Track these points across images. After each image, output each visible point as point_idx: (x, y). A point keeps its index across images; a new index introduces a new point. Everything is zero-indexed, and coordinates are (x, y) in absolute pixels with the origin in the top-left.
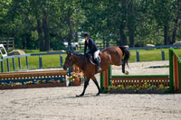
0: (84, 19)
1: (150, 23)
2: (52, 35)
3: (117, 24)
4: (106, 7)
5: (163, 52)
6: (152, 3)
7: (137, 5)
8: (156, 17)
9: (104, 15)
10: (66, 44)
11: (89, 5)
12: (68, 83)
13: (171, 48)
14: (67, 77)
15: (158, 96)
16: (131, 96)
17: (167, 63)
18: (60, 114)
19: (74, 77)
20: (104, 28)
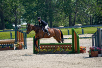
0: (24, 12)
1: (61, 14)
2: (6, 21)
3: (43, 14)
4: (37, 5)
5: (68, 31)
6: (62, 2)
7: (54, 4)
8: (65, 10)
9: (35, 9)
10: (14, 25)
11: (27, 4)
12: (15, 48)
13: (73, 28)
14: (14, 44)
15: (65, 55)
16: (51, 55)
17: (71, 36)
18: (10, 65)
19: (18, 45)
20: (35, 17)
